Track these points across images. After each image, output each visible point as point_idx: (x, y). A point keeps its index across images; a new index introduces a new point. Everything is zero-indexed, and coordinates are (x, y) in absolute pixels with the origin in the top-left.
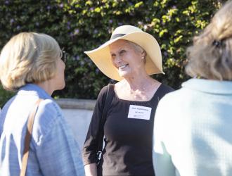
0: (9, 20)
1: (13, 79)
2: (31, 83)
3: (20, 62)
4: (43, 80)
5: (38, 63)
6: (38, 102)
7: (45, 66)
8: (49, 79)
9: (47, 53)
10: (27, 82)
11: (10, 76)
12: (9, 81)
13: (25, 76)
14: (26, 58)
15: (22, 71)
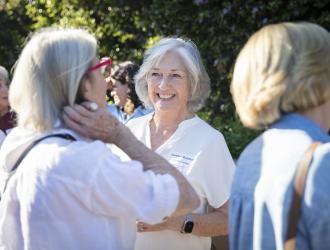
0: (251, 9)
1: (259, 109)
2: (291, 112)
3: (267, 77)
4: (311, 106)
5: (297, 77)
6: (312, 149)
7: (310, 80)
8: (322, 102)
9: (312, 55)
10: (283, 113)
11: (253, 104)
12: (251, 113)
13: (277, 103)
14: (277, 69)
15: (271, 94)
